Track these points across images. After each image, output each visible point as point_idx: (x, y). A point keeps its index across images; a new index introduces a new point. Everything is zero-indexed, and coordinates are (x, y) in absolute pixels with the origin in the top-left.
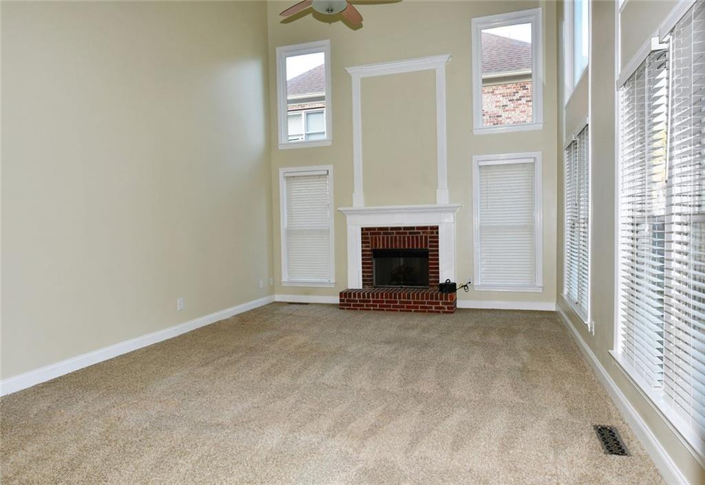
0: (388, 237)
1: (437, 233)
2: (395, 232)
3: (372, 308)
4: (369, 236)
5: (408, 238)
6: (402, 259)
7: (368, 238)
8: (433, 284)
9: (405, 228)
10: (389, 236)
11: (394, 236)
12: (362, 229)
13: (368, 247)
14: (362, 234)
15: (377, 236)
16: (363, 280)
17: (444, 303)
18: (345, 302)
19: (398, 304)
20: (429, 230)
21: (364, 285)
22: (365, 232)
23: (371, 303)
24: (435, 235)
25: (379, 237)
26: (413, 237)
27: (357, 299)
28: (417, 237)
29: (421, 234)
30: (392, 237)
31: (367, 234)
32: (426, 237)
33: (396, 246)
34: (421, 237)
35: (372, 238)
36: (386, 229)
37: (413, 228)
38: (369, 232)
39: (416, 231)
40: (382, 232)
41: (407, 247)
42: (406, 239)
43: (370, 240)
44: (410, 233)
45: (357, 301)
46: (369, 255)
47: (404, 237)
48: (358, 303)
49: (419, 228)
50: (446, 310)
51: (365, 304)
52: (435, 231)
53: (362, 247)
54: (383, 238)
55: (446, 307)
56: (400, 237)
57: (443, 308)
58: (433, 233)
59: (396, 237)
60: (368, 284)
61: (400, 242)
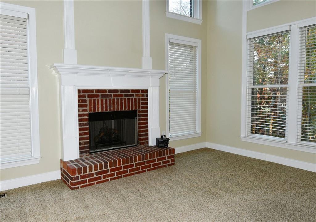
0: (106, 100)
1: (147, 95)
2: (112, 94)
3: (109, 178)
4: (87, 99)
5: (125, 100)
6: (113, 121)
7: (85, 101)
8: (144, 141)
9: (122, 91)
10: (108, 99)
11: (112, 98)
12: (79, 91)
13: (86, 110)
14: (79, 96)
15: (96, 99)
16: (80, 148)
17: (169, 157)
18: (80, 180)
19: (134, 167)
20: (141, 93)
21: (81, 153)
22: (81, 94)
23: (109, 173)
24: (145, 97)
25: (98, 100)
26: (129, 99)
27: (93, 172)
28: (132, 99)
29: (135, 97)
30: (110, 100)
31: (84, 96)
32: (139, 99)
33: (114, 108)
34: (135, 99)
35: (90, 101)
36: (104, 91)
37: (127, 91)
38: (87, 94)
39: (130, 93)
40: (100, 94)
41: (123, 109)
42: (123, 101)
43: (88, 103)
44: (126, 96)
45: (93, 175)
46: (86, 120)
47: (121, 100)
48: (95, 176)
49: (133, 91)
50: (170, 163)
51: (102, 176)
52: (145, 94)
53: (79, 111)
54: (102, 101)
55: (170, 160)
56: (118, 100)
57: (168, 162)
58: (143, 95)
59: (114, 100)
60: (86, 152)
61: (118, 104)
